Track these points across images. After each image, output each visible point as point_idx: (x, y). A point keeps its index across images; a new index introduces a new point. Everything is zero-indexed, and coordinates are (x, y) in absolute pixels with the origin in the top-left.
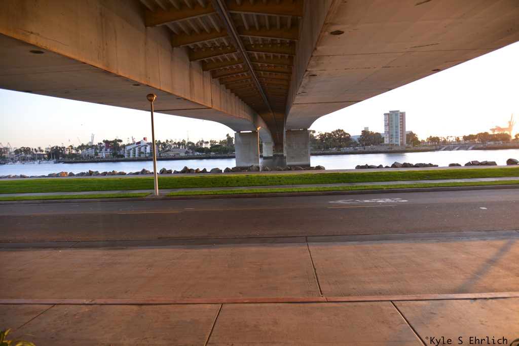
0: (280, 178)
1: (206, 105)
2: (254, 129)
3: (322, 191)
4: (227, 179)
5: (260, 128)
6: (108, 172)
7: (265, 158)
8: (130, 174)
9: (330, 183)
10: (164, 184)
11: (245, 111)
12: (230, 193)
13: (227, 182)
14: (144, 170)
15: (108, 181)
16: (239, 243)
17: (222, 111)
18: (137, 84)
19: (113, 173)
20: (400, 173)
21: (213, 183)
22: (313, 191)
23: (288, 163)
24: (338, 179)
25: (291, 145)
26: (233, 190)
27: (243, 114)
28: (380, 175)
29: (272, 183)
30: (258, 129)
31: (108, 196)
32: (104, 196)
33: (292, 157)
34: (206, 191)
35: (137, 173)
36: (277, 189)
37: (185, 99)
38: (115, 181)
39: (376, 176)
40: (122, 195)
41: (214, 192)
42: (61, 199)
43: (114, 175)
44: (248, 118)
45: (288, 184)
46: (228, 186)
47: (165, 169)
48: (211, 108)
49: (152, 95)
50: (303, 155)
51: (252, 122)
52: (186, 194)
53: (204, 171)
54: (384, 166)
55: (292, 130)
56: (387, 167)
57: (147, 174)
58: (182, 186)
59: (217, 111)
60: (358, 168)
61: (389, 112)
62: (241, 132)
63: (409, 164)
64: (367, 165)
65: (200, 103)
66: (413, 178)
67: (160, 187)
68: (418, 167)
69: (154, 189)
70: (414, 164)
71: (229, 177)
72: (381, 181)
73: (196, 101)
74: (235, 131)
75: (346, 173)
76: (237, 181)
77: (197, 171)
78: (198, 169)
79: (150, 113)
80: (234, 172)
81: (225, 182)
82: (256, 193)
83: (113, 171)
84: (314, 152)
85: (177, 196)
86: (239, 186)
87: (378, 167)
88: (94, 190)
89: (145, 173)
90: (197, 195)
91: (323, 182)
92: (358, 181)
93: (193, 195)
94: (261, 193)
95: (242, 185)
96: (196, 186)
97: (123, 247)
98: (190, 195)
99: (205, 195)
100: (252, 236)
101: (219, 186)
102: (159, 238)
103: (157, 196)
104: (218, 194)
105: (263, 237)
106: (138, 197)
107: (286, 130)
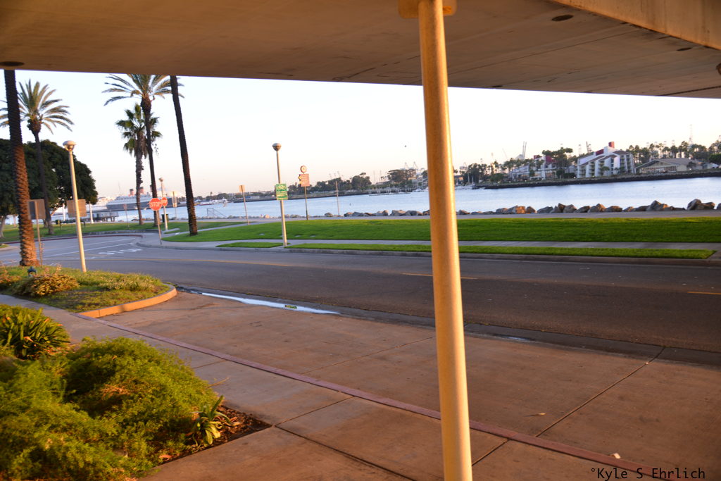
6: (591, 206)
8: (630, 210)
14: (656, 203)
18: (688, 47)
19: (598, 209)
31: (632, 254)
32: (626, 254)
35: (643, 209)
40: (659, 254)
42: (552, 254)
43: (601, 211)
47: (700, 202)
57: (662, 210)
83: (599, 205)
88: (594, 239)
89: (659, 209)
106: (693, 258)
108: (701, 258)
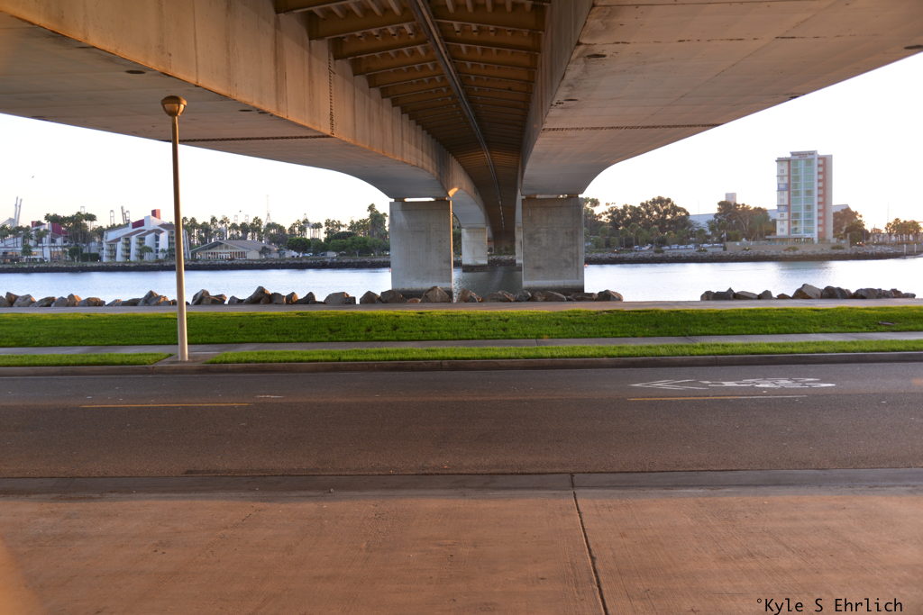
0: (507, 320)
1: (317, 128)
2: (440, 194)
3: (614, 356)
4: (368, 323)
5: (456, 189)
6: (57, 297)
7: (467, 269)
8: (116, 303)
9: (634, 336)
10: (204, 332)
11: (416, 146)
12: (374, 357)
13: (369, 330)
14: (151, 294)
15: (58, 322)
16: (398, 487)
17: (358, 144)
18: (138, 71)
19: (71, 301)
20: (816, 313)
21: (332, 331)
22: (592, 356)
23: (526, 283)
24: (656, 325)
25: (536, 236)
26: (384, 349)
27: (411, 153)
28: (766, 319)
29: (484, 333)
30: (451, 193)
31: (55, 361)
33: (538, 268)
34: (314, 351)
35: (134, 303)
36: (497, 348)
37: (263, 112)
38: (76, 322)
39: (754, 318)
40: (93, 359)
41: (333, 355)
43: (74, 305)
44: (426, 165)
45: (526, 337)
46: (369, 340)
47: (207, 293)
48: (328, 136)
49: (176, 100)
50: (566, 261)
51: (436, 174)
52: (261, 358)
53: (310, 299)
54: (775, 295)
55: (538, 197)
56: (782, 297)
57: (158, 304)
58: (247, 338)
59: (345, 144)
60: (708, 299)
61: (789, 156)
62: (407, 200)
63: (839, 289)
64: (730, 290)
65: (301, 122)
66: (850, 327)
67: (193, 339)
68: (863, 297)
69: (177, 344)
70: (853, 291)
71: (374, 316)
72: (768, 333)
73: (290, 118)
74: (390, 196)
75: (678, 312)
76: (395, 328)
77: (291, 300)
78: (293, 293)
79: (170, 145)
80: (386, 302)
81: (363, 328)
82: (443, 359)
83: (71, 297)
84: (594, 255)
85: (238, 362)
86: (399, 340)
87: (760, 297)
88: (19, 343)
90: (290, 362)
91: (616, 333)
92: (708, 331)
93: (280, 362)
94: (456, 359)
95: (405, 338)
96: (286, 340)
97: (93, 496)
98: (271, 362)
99: (310, 361)
100: (431, 471)
101: (348, 339)
102: (188, 472)
103: (184, 362)
104: (344, 361)
105: (459, 474)
106: (135, 364)
107: (524, 197)
108: (145, 364)
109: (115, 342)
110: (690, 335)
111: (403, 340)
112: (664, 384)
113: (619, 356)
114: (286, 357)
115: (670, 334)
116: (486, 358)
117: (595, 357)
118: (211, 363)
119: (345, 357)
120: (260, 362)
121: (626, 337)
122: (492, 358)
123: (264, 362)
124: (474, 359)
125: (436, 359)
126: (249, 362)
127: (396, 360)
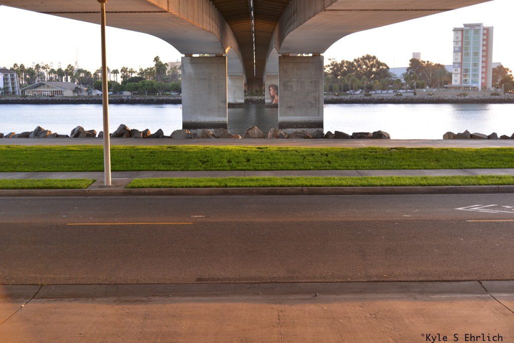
0: (327, 155)
1: (160, 6)
2: (219, 51)
3: (425, 185)
4: (227, 155)
5: (229, 48)
8: (12, 135)
9: (425, 169)
11: (210, 17)
13: (230, 161)
14: (39, 129)
16: (361, 292)
21: (204, 163)
22: (409, 185)
23: (281, 119)
24: (437, 160)
25: (289, 84)
26: (255, 177)
29: (316, 164)
30: (227, 51)
33: (290, 107)
34: (202, 178)
35: (26, 135)
36: (336, 177)
40: (41, 184)
41: (220, 182)
44: (214, 31)
45: (347, 168)
46: (233, 169)
47: (83, 129)
48: (166, 12)
50: (311, 103)
52: (167, 184)
53: (159, 134)
54: (500, 136)
55: (291, 55)
56: (505, 137)
57: (45, 137)
59: (173, 17)
60: (449, 138)
62: (194, 55)
64: (467, 132)
74: (182, 52)
75: (447, 149)
76: (248, 160)
77: (145, 135)
78: (147, 130)
80: (218, 137)
81: (226, 161)
82: (302, 186)
85: (151, 187)
86: (256, 170)
89: (43, 135)
90: (190, 187)
91: (411, 166)
92: (477, 165)
93: (183, 187)
94: (312, 186)
95: (260, 168)
96: (172, 168)
97: (143, 299)
98: (176, 187)
99: (205, 187)
100: (375, 279)
101: (218, 168)
102: (198, 280)
103: (110, 187)
104: (230, 187)
105: (398, 281)
106: (74, 188)
107: (280, 55)
108: (81, 188)
109: (43, 169)
110: (465, 168)
111: (259, 170)
112: (478, 208)
113: (429, 185)
114: (185, 184)
115: (451, 168)
116: (333, 186)
117: (412, 186)
118: (132, 188)
119: (229, 184)
120: (168, 187)
121: (419, 169)
122: (338, 186)
123: (171, 187)
124: (325, 186)
125: (297, 186)
126: (159, 187)
127: (268, 187)
